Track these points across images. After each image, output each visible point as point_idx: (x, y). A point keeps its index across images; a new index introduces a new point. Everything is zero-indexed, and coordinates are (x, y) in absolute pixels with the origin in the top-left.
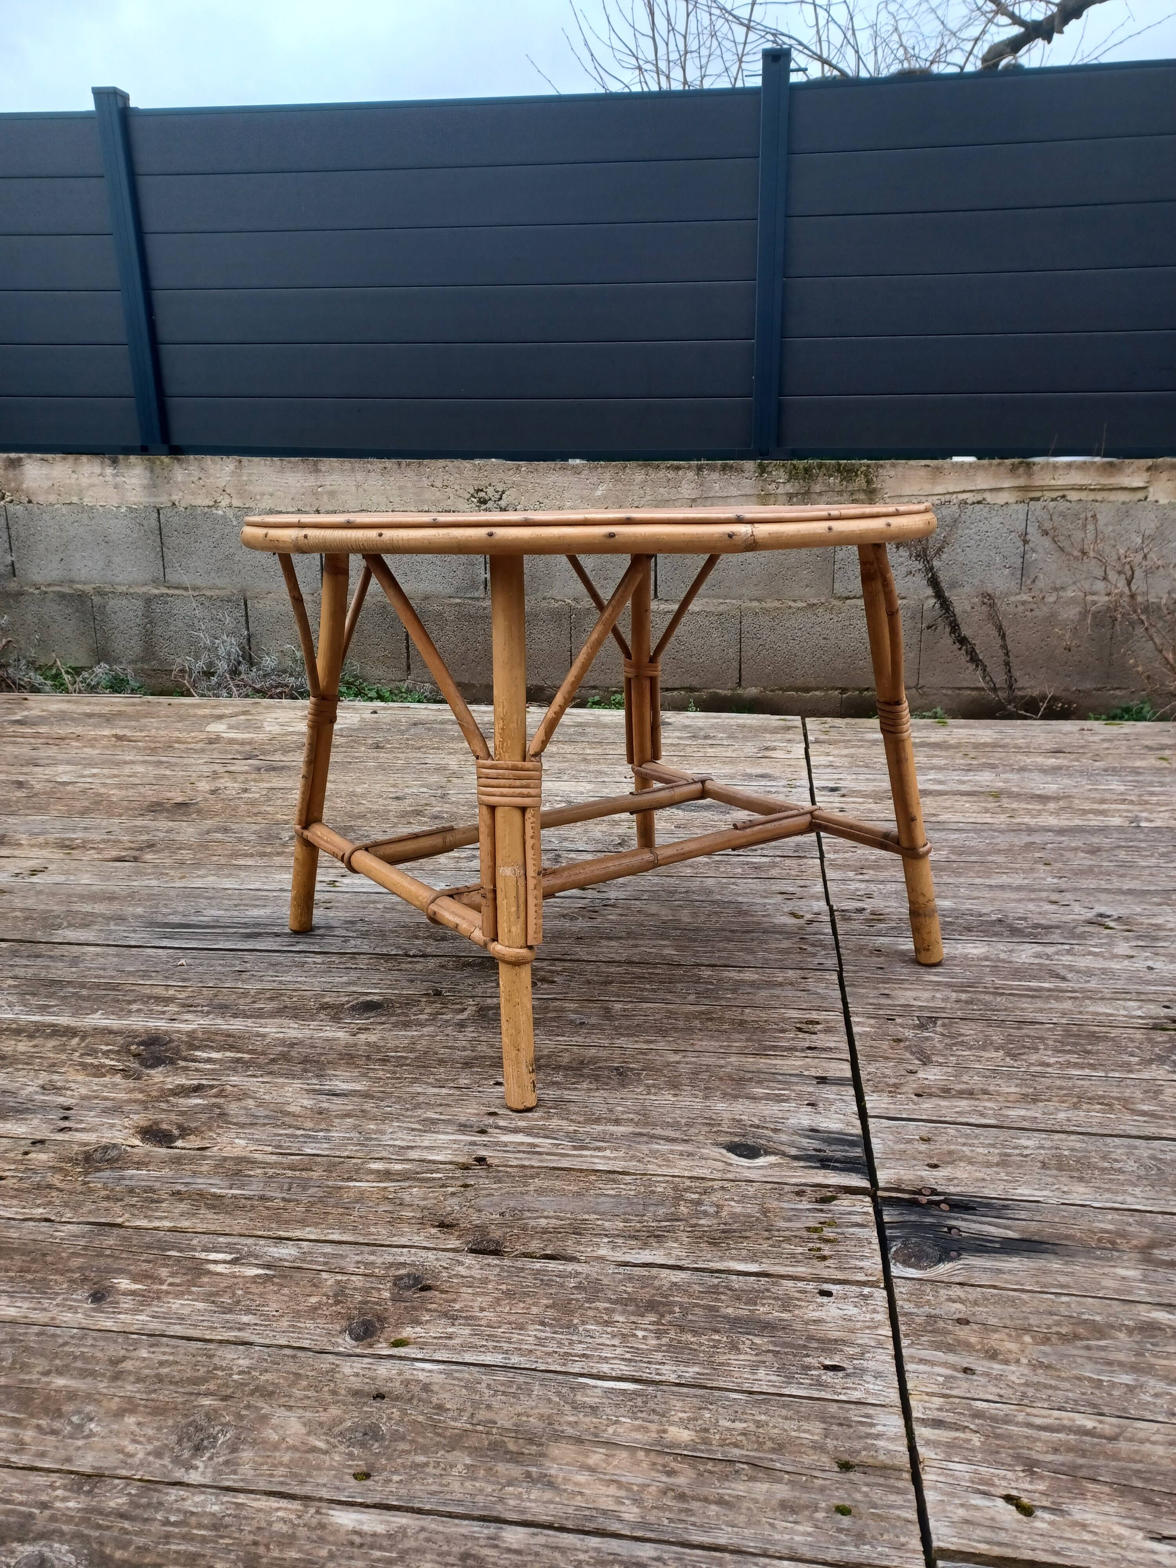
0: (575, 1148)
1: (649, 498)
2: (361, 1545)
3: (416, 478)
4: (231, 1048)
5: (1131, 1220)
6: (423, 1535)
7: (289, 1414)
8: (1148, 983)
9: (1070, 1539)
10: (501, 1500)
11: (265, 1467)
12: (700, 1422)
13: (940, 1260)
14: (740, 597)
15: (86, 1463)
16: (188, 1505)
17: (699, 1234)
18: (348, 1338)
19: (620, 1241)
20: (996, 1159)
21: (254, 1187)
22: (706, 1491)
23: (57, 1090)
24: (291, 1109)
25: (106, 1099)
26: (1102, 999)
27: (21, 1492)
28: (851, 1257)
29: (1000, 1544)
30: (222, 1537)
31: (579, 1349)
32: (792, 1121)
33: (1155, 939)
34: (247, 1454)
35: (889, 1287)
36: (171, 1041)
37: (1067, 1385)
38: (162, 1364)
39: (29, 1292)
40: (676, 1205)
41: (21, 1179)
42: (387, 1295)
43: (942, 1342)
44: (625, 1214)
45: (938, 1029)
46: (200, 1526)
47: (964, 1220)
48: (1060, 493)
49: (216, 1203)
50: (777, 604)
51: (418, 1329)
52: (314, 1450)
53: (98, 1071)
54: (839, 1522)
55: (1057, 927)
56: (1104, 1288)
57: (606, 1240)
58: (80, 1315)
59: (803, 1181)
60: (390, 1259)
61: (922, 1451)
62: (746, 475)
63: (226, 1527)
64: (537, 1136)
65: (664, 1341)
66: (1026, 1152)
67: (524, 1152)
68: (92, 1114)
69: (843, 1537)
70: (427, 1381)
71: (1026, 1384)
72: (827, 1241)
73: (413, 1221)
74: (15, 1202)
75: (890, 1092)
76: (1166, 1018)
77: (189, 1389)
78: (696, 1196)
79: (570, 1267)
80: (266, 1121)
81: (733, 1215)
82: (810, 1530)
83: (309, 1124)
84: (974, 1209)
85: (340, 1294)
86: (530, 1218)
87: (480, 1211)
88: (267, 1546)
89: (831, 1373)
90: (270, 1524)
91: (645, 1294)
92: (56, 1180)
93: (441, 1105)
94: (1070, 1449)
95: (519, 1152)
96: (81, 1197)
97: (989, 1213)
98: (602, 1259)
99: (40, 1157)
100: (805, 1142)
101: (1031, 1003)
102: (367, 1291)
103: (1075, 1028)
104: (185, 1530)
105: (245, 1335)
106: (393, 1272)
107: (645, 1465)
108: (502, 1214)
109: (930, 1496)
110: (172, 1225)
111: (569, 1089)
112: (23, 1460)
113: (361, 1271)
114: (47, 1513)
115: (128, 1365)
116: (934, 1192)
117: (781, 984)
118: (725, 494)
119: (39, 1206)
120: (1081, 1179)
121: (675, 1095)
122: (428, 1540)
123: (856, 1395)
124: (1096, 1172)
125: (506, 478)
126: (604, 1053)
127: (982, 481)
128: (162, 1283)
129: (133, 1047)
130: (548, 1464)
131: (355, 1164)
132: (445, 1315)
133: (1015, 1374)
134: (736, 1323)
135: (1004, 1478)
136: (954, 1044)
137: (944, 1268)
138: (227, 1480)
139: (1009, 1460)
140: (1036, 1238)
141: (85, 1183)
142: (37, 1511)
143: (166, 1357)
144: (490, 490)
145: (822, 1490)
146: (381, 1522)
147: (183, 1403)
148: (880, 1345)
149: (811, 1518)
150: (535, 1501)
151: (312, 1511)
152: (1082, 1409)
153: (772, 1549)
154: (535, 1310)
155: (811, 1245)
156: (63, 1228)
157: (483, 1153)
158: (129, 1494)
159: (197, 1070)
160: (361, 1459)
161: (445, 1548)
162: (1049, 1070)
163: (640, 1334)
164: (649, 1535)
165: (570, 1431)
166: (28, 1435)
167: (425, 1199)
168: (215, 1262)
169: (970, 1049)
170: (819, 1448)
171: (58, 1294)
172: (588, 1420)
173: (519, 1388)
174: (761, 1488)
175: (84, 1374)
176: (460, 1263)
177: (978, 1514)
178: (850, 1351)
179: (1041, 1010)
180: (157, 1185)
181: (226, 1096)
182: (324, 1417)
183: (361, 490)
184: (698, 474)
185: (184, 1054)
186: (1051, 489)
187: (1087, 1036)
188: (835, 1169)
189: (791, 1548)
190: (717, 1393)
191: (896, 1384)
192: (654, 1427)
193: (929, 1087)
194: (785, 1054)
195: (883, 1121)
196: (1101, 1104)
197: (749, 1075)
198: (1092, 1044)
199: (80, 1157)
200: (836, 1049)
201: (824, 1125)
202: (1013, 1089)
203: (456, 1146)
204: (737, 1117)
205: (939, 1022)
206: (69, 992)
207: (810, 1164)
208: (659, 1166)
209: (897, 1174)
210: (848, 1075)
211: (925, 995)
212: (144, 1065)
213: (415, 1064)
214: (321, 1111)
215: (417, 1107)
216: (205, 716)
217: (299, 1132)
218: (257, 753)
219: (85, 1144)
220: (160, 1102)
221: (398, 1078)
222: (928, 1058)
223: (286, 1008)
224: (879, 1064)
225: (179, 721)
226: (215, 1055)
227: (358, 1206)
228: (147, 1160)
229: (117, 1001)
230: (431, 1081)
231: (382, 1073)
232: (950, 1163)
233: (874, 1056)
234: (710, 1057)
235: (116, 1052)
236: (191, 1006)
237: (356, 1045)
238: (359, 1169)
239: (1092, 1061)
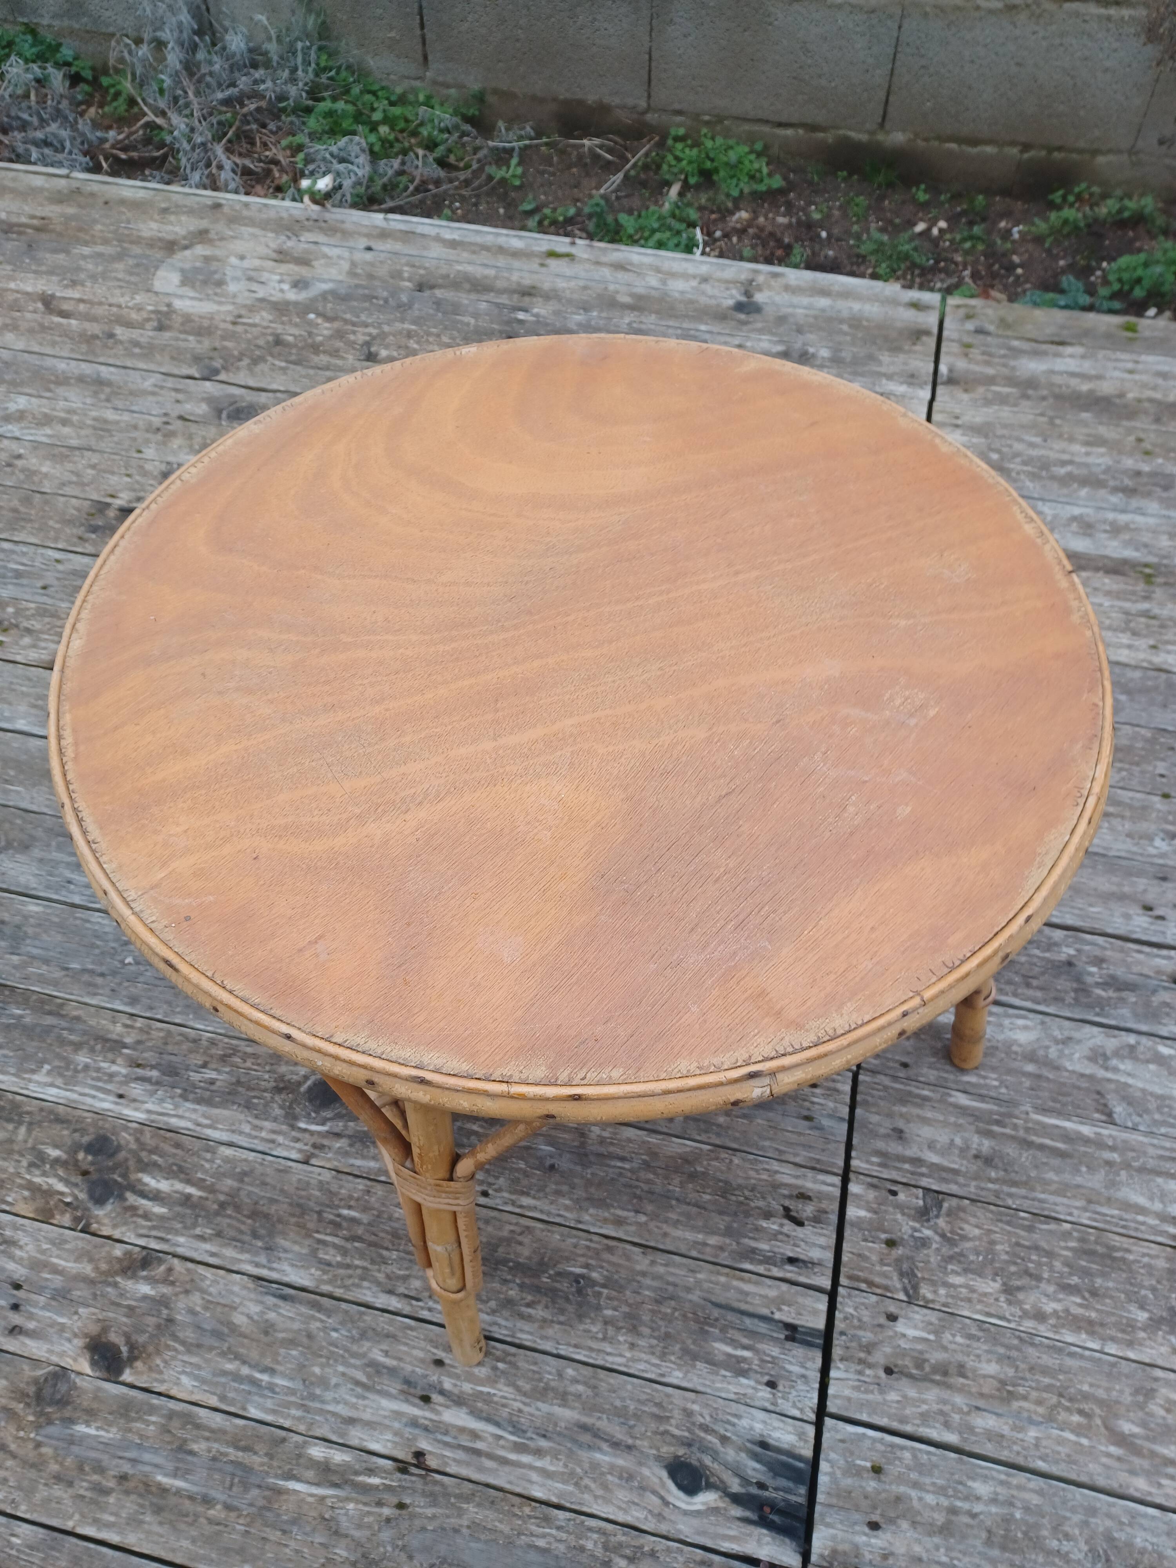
0: (515, 1447)
4: (179, 1172)
20: (940, 1518)
21: (197, 1477)
23: (7, 1245)
24: (239, 1319)
25: (55, 1270)
26: (1142, 1170)
32: (745, 1423)
36: (119, 1148)
45: (941, 1222)
49: (159, 1501)
55: (1132, 987)
59: (735, 1547)
64: (480, 1416)
66: (976, 1508)
67: (465, 1448)
68: (42, 1300)
75: (861, 1361)
80: (213, 1342)
83: (254, 1355)
87: (411, 1559)
92: (9, 1434)
93: (388, 1336)
95: (460, 1447)
96: (32, 1474)
100: (751, 1467)
101: (1058, 1171)
103: (1094, 1237)
108: (432, 1567)
110: (119, 1538)
111: (522, 1316)
121: (632, 1346)
126: (568, 1243)
129: (80, 1156)
131: (296, 1446)
136: (950, 1259)
141: (38, 1445)
157: (424, 1445)
159: (146, 1216)
162: (1043, 1330)
167: (359, 1526)
169: (966, 1271)
180: (105, 1459)
181: (172, 1283)
185: (132, 1177)
187: (1103, 1256)
188: (772, 1527)
193: (904, 1353)
194: (761, 1269)
195: (841, 1424)
196: (1081, 1412)
197: (716, 1313)
198: (1103, 1275)
199: (32, 1390)
200: (819, 1264)
201: (776, 1434)
202: (992, 1368)
203: (396, 1425)
204: (689, 1406)
205: (946, 1205)
206: (12, 1016)
207: (748, 1514)
208: (596, 1497)
209: (833, 1538)
210: (820, 1323)
211: (942, 1137)
212: (92, 1196)
213: (367, 1237)
214: (268, 1329)
215: (363, 1335)
216: (152, 243)
217: (245, 1371)
218: (217, 364)
219: (35, 1362)
220: (109, 1284)
221: (348, 1266)
222: (916, 1288)
223: (238, 1083)
224: (860, 1298)
225: (119, 257)
226: (164, 1185)
227: (295, 1529)
228: (95, 1405)
229: (62, 1042)
230: (381, 1277)
231: (332, 1251)
232: (892, 1521)
233: (857, 1279)
234: (679, 1266)
235: (64, 1164)
236: (139, 1066)
237: (308, 1183)
238: (299, 1456)
239: (1093, 1315)
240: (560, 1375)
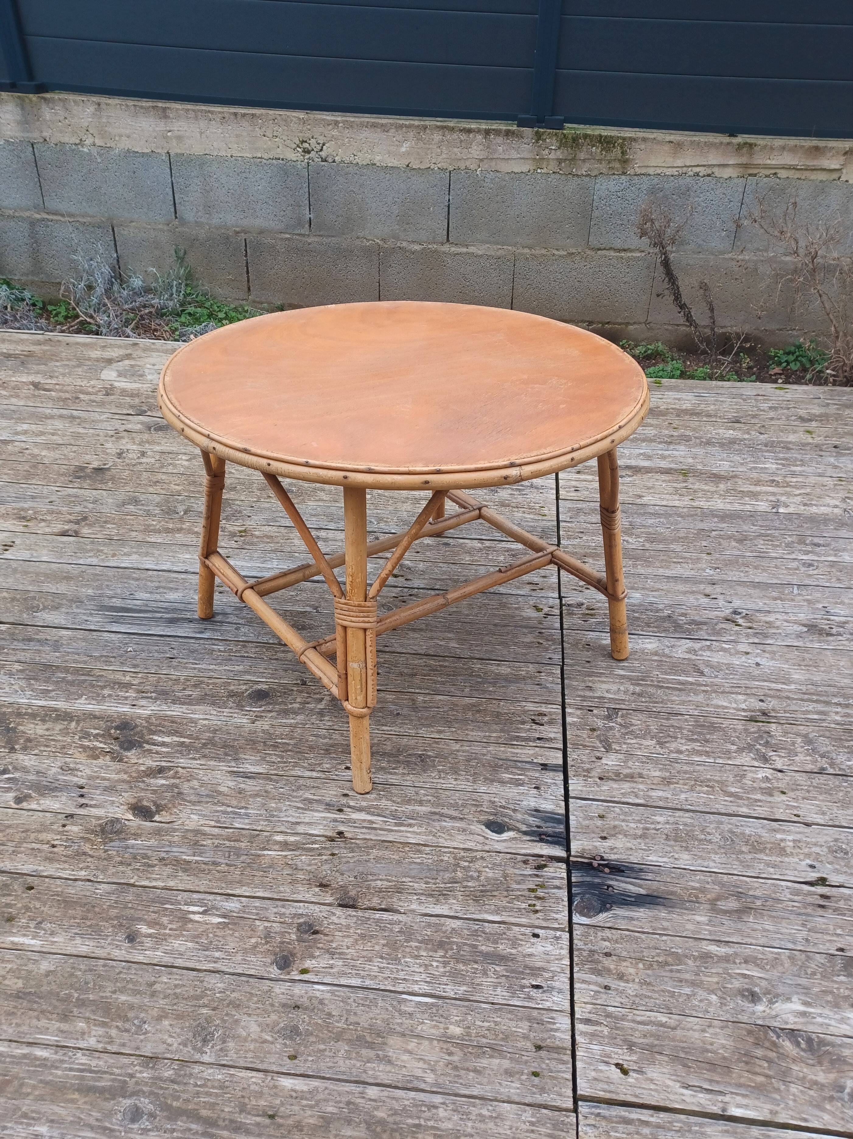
0: (396, 825)
1: (444, 156)
2: (296, 1098)
3: (250, 128)
4: (176, 733)
5: (709, 880)
6: (326, 1092)
7: (249, 1019)
8: (754, 678)
9: (643, 1088)
10: (365, 1071)
11: (242, 1052)
12: (466, 1022)
13: (601, 911)
14: (515, 245)
15: (148, 1050)
16: (205, 1075)
17: (468, 893)
18: (275, 968)
19: (423, 898)
20: (640, 832)
21: (208, 855)
22: (468, 1064)
23: (72, 771)
24: (222, 789)
25: (104, 779)
26: (723, 693)
27: (117, 1068)
28: (552, 911)
29: (610, 1092)
30: (226, 1093)
31: (402, 975)
32: (524, 803)
33: (766, 636)
34: (231, 1045)
35: (571, 932)
36: (136, 726)
37: (656, 995)
38: (176, 986)
39: (91, 935)
40: (455, 871)
41: (66, 847)
42: (294, 937)
43: (595, 969)
44: (426, 877)
45: (619, 720)
46: (213, 1087)
47: (617, 880)
48: (773, 171)
49: (186, 867)
50: (544, 251)
51: (313, 962)
52: (265, 1041)
53: (94, 754)
54: (533, 1081)
55: (705, 624)
56: (687, 930)
57: (415, 897)
58: (123, 952)
59: (528, 852)
60: (293, 911)
61: (578, 1038)
62: (525, 140)
63: (227, 1087)
64: (373, 814)
65: (448, 968)
66: (658, 827)
67: (366, 828)
68: (98, 792)
69: (534, 1089)
70: (321, 997)
71: (636, 996)
72: (539, 898)
73: (304, 882)
74: (66, 866)
75: (584, 776)
76: (759, 710)
77: (194, 1002)
78: (466, 864)
79: (396, 917)
80: (208, 799)
81: (487, 879)
82: (519, 1086)
83: (234, 803)
84: (623, 871)
85: (268, 936)
86: (371, 880)
87: (342, 874)
88: (249, 1098)
89: (535, 990)
90: (249, 1085)
91: (437, 937)
92: (87, 848)
93: (313, 787)
94: (652, 1035)
95: (363, 827)
96: (105, 863)
97: (632, 875)
98: (413, 911)
99: (74, 829)
100: (531, 820)
101: (678, 696)
102: (282, 934)
103: (702, 719)
104: (206, 1089)
105: (218, 966)
106: (296, 921)
107: (437, 1049)
108: (355, 877)
109: (579, 1065)
110: (163, 884)
111: (391, 774)
112: (114, 1048)
113: (278, 919)
114: (134, 1080)
115: (157, 987)
116: (602, 858)
117: (524, 678)
118: (507, 157)
119: (81, 869)
120: (687, 849)
121: (456, 779)
122: (329, 1094)
123: (547, 1004)
124: (696, 843)
125: (326, 133)
126: (412, 742)
127: (713, 158)
128: (165, 929)
129: (113, 731)
130: (388, 1049)
131: (266, 837)
132: (328, 951)
133: (631, 989)
134: (487, 956)
135: (617, 1053)
136: (627, 734)
137: (602, 916)
138: (223, 1060)
139: (620, 1043)
140: (655, 894)
141: (106, 851)
142: (128, 1079)
143: (177, 982)
144: (313, 141)
145: (526, 1062)
146: (306, 1084)
147: (192, 1012)
148: (563, 971)
149: (520, 1079)
150: (382, 1071)
151: (270, 1078)
152: (662, 1010)
153: (499, 1097)
154: (377, 948)
155: (530, 902)
156: (99, 887)
157: (342, 828)
158: (174, 1069)
159: (157, 753)
160: (291, 1047)
161: (338, 1099)
162: (681, 756)
163: (435, 964)
164: (439, 1090)
165: (398, 1029)
166: (113, 1032)
167: (310, 865)
168: (194, 913)
169: (636, 738)
170: (526, 1037)
171: (107, 936)
172: (407, 1021)
173: (371, 1002)
174: (496, 1061)
175: (136, 992)
176: (334, 914)
177: (601, 1075)
178: (546, 975)
179: (683, 703)
180: (149, 853)
181: (179, 778)
182: (268, 1020)
183: (203, 136)
184: (485, 138)
185: (147, 737)
186: (766, 167)
187: (708, 726)
188: (547, 842)
189: (509, 1096)
190: (475, 1004)
191: (569, 998)
192: (441, 1026)
193: (608, 771)
194: (523, 743)
195: (578, 801)
196: (707, 786)
197: (501, 762)
198: (709, 734)
199: (98, 829)
200: (555, 739)
201: (543, 806)
202: (658, 774)
203: (325, 822)
204: (493, 799)
205: (620, 713)
206: (59, 677)
207: (533, 838)
208: (446, 839)
209: (582, 845)
210: (560, 762)
211: (614, 688)
212: (122, 747)
213: (295, 749)
214: (241, 791)
215: (299, 788)
216: (97, 360)
217: (229, 809)
218: (145, 408)
219: (99, 818)
220: (139, 782)
221: (285, 762)
222: (610, 746)
223: (206, 694)
224: (579, 752)
225: (78, 366)
226: (167, 739)
227: (271, 870)
228: (139, 832)
229: (93, 686)
230: (306, 765)
231: (274, 757)
232: (614, 835)
233: (577, 745)
234: (477, 746)
235: (103, 736)
236: (143, 692)
237: (256, 731)
238: (269, 840)
239: (708, 749)
240: (417, 793)
